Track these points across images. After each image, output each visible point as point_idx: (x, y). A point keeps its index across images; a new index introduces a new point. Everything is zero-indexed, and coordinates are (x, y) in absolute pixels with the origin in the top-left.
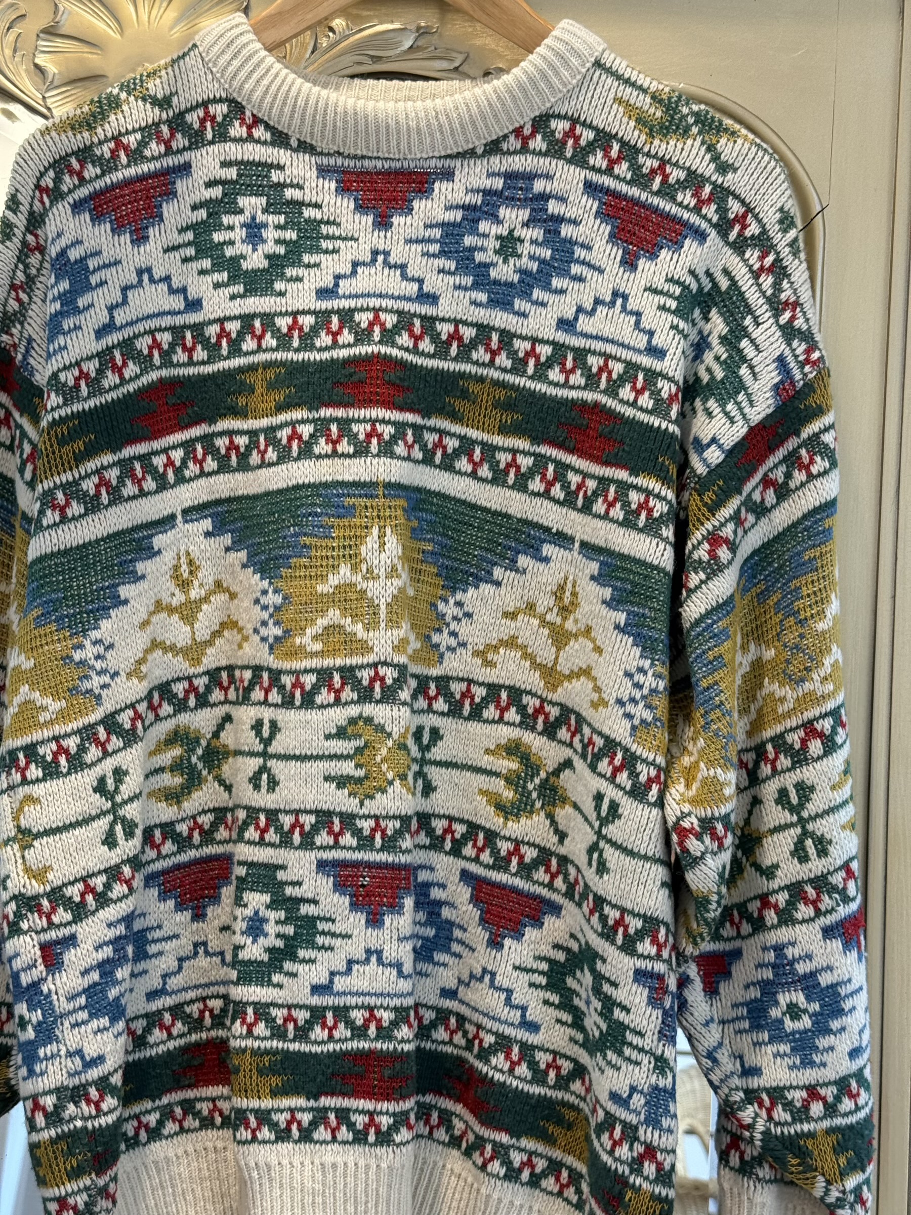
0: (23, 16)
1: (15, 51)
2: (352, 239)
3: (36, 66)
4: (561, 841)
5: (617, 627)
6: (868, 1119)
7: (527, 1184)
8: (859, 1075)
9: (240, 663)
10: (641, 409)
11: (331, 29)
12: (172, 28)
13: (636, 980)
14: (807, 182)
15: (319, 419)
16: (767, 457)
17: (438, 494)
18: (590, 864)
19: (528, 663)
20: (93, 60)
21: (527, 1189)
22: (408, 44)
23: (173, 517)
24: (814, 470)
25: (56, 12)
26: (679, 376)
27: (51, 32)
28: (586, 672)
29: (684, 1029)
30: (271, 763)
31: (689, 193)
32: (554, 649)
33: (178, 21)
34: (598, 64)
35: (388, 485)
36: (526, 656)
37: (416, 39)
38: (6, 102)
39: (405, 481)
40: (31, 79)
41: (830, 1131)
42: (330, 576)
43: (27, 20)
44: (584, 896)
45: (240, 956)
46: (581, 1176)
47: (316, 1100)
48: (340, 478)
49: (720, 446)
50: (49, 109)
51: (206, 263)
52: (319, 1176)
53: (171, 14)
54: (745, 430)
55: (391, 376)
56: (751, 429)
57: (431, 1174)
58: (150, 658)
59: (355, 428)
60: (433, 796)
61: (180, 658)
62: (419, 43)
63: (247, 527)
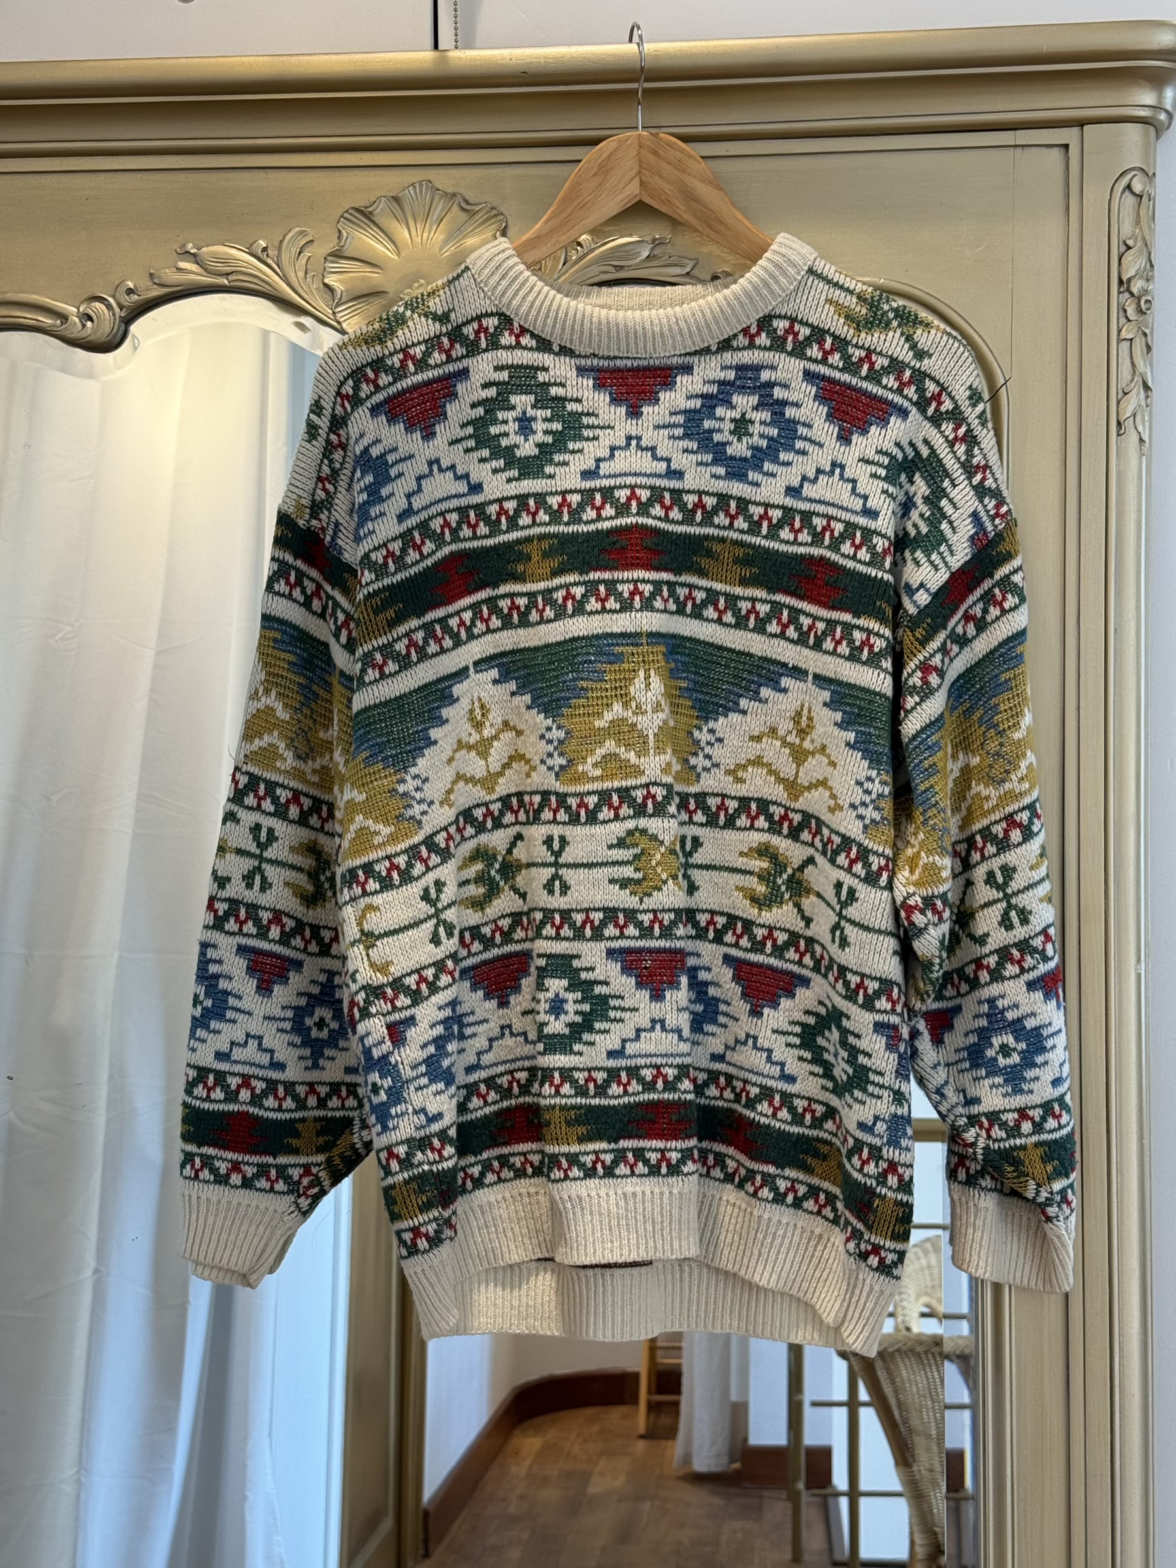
0: (311, 241)
1: (306, 273)
2: (609, 427)
3: (326, 285)
4: (807, 925)
5: (848, 744)
6: (1070, 1135)
7: (791, 1205)
8: (1061, 1100)
9: (528, 789)
10: (860, 561)
11: (579, 244)
12: (441, 249)
13: (875, 1031)
14: (992, 359)
15: (589, 581)
16: (967, 596)
17: (690, 639)
18: (833, 941)
19: (773, 779)
20: (374, 277)
21: (792, 1210)
22: (645, 254)
23: (466, 668)
24: (1007, 606)
25: (339, 237)
26: (890, 533)
27: (337, 255)
28: (823, 783)
29: (916, 1072)
30: (562, 872)
31: (892, 377)
32: (794, 766)
33: (446, 242)
34: (811, 271)
35: (650, 635)
36: (771, 772)
37: (653, 249)
38: (299, 315)
39: (663, 630)
40: (322, 297)
41: (1037, 1145)
42: (605, 713)
43: (315, 244)
44: (829, 968)
45: (545, 1031)
46: (836, 1197)
47: (616, 1143)
48: (609, 631)
49: (927, 590)
50: (339, 323)
51: (485, 453)
52: (622, 1203)
53: (439, 237)
54: (947, 575)
55: (648, 542)
56: (953, 574)
57: (711, 1205)
58: (455, 788)
59: (620, 587)
60: (696, 894)
61: (478, 787)
62: (655, 252)
63: (529, 674)
